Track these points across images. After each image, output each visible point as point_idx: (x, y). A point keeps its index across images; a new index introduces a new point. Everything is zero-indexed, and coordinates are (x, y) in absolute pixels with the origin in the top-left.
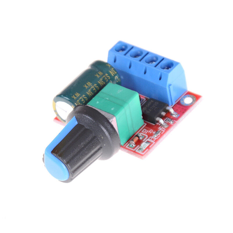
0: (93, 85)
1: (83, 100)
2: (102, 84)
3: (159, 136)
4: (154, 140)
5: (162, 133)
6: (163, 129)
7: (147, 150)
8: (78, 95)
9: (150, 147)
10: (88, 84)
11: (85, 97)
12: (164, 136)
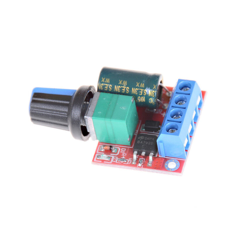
0: (127, 86)
1: (107, 87)
2: (134, 93)
3: (121, 162)
4: (114, 161)
5: (124, 163)
6: (130, 162)
7: (101, 161)
8: (108, 81)
9: (105, 162)
10: (124, 82)
11: (110, 87)
12: (123, 166)
